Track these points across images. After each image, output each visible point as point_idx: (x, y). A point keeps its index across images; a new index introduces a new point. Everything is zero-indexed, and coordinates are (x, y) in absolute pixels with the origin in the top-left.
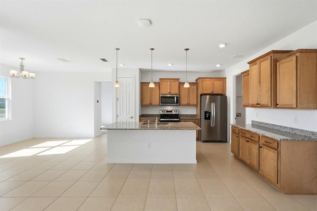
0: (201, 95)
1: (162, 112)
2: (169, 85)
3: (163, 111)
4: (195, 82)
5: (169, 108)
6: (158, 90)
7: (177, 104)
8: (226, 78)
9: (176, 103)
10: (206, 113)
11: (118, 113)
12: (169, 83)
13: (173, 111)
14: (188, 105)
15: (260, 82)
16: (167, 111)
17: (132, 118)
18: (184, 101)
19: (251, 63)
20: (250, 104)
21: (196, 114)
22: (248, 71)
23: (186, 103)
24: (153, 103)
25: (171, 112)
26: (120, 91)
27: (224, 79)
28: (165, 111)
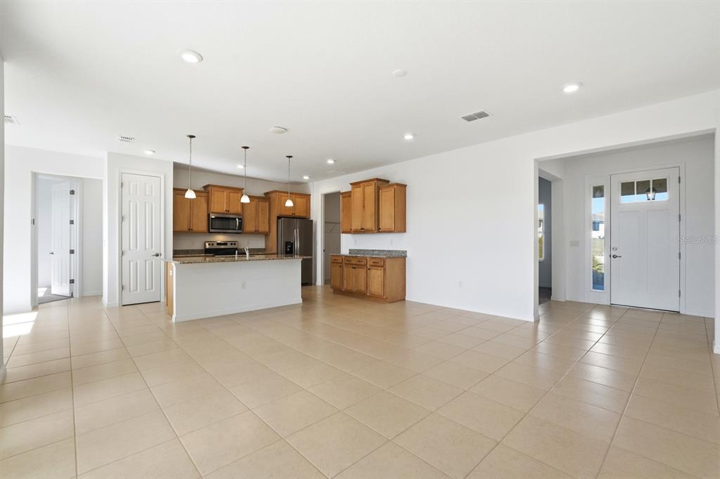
0: (279, 218)
1: (209, 244)
2: (225, 198)
3: (211, 243)
4: (264, 196)
5: (220, 238)
6: (205, 206)
7: (239, 231)
8: (310, 195)
9: (239, 229)
10: (287, 243)
11: (125, 247)
12: (225, 193)
13: (229, 244)
14: (256, 233)
15: (364, 207)
16: (218, 244)
17: (157, 255)
18: (249, 226)
19: (354, 185)
20: (353, 229)
21: (264, 247)
22: (350, 192)
23: (253, 229)
24: (195, 229)
25: (225, 244)
26: (130, 202)
27: (307, 197)
28: (215, 244)
